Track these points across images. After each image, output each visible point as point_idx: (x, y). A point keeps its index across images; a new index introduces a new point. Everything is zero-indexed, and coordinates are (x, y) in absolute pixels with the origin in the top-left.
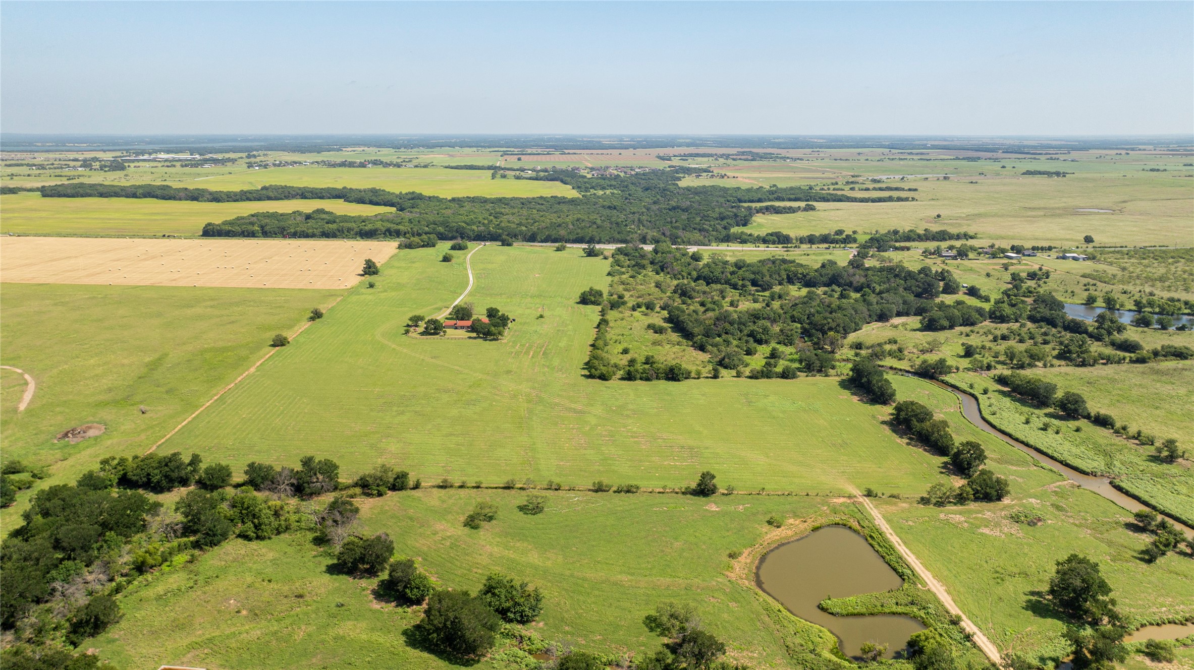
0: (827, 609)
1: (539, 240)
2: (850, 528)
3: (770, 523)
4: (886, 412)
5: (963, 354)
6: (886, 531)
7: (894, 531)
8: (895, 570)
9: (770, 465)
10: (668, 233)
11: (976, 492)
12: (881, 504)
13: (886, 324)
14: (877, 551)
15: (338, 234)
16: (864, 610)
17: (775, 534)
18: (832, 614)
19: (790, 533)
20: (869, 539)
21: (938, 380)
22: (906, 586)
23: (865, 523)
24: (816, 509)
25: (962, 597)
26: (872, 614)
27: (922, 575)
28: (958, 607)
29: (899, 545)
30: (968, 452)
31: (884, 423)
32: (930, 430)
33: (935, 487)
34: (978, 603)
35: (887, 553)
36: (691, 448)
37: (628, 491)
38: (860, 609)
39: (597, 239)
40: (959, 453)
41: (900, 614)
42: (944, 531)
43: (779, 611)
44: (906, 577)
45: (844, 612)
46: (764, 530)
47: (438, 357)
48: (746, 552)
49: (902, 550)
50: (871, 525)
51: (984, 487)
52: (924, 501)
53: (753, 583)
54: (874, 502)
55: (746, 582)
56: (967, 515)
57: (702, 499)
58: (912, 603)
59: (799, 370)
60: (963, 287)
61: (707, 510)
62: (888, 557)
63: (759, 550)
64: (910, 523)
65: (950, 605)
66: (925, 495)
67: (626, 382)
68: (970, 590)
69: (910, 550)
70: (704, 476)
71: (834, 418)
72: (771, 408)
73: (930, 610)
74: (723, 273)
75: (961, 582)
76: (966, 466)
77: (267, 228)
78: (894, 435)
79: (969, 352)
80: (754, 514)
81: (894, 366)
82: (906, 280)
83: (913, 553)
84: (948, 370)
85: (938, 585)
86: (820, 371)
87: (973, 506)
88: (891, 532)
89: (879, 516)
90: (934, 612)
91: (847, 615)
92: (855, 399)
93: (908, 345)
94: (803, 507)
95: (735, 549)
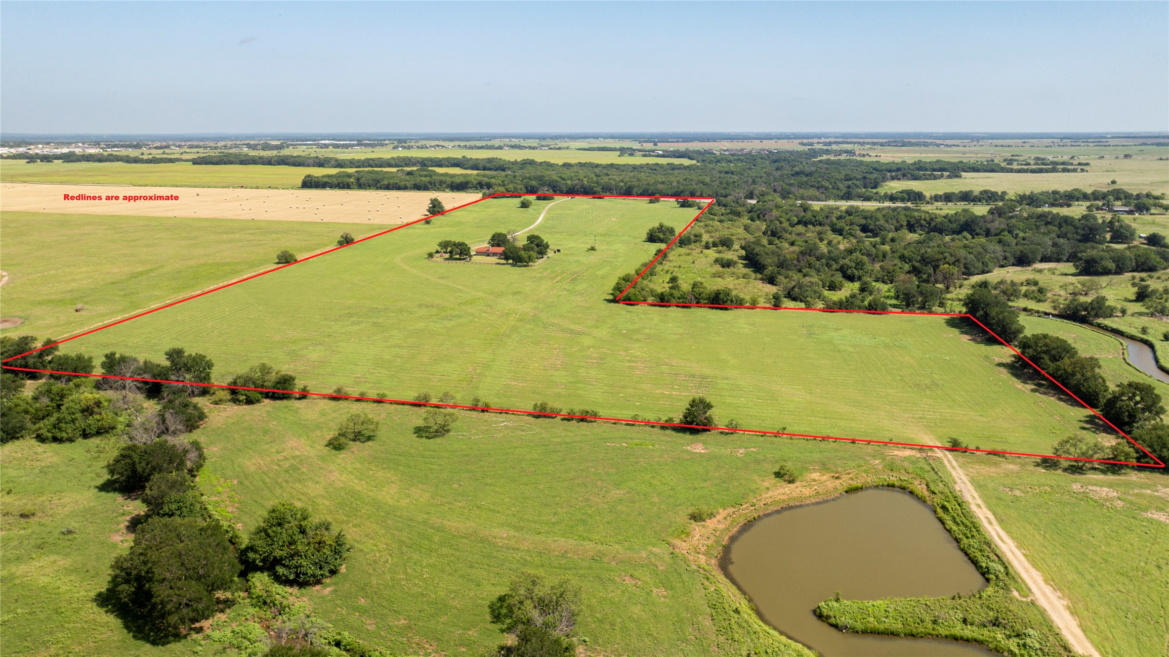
0: (828, 617)
1: (635, 194)
2: (911, 493)
3: (778, 475)
4: (1006, 353)
5: (1134, 298)
6: (970, 500)
7: (986, 503)
8: (975, 562)
9: (811, 402)
10: (779, 189)
11: (1142, 456)
12: (972, 463)
13: (1028, 268)
14: (949, 531)
15: (430, 186)
16: (898, 626)
17: (782, 491)
18: (835, 626)
19: (807, 492)
20: (939, 510)
21: (1092, 324)
22: (990, 590)
23: (938, 487)
24: (862, 462)
25: (1103, 626)
26: (913, 635)
27: (1024, 575)
28: (1092, 642)
29: (990, 523)
30: (1130, 399)
31: (1000, 365)
32: (1070, 371)
33: (1067, 442)
34: (1138, 640)
35: (965, 535)
36: (703, 377)
37: (582, 420)
38: (891, 624)
39: (698, 194)
40: (1115, 399)
41: (967, 640)
42: (1077, 510)
43: (737, 611)
44: (991, 576)
45: (859, 626)
46: (766, 484)
47: (446, 278)
48: (723, 513)
49: (994, 531)
50: (946, 490)
51: (1157, 448)
52: (1048, 463)
53: (713, 561)
54: (960, 459)
55: (702, 559)
56: (1122, 489)
57: (688, 437)
58: (996, 623)
59: (895, 306)
60: (1141, 237)
61: (687, 451)
62: (965, 541)
63: (747, 512)
64: (1018, 493)
65: (1075, 636)
66: (1049, 453)
67: (657, 308)
68: (1122, 614)
69: (1008, 532)
70: (693, 403)
71: (927, 356)
72: (839, 342)
73: (1028, 641)
74: (827, 217)
75: (1100, 596)
76: (1127, 419)
77: (362, 181)
78: (1014, 379)
79: (1141, 296)
80: (757, 462)
81: (1030, 307)
82: (1060, 226)
83: (1013, 538)
84: (1110, 313)
85: (1053, 596)
86: (922, 308)
87: (1134, 477)
88: (980, 502)
89: (964, 478)
90: (1037, 646)
91: (865, 632)
92: (966, 337)
93: (1054, 287)
94: (841, 458)
95: (705, 508)
